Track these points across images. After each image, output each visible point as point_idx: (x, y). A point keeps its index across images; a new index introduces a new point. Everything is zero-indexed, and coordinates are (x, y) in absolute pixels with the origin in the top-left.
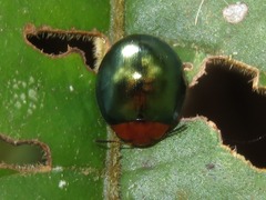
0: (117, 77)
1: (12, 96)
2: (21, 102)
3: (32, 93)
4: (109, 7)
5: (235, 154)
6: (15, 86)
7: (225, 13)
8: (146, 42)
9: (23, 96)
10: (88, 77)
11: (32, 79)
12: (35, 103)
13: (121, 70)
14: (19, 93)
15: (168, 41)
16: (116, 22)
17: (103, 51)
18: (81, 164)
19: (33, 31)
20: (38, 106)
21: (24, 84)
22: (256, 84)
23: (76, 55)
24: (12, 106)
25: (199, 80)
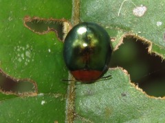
1: (16, 55)
2: (22, 58)
3: (28, 53)
4: (72, 6)
5: (137, 88)
6: (19, 50)
7: (134, 11)
9: (23, 55)
10: (58, 44)
11: (28, 46)
12: (29, 59)
13: (77, 41)
14: (20, 53)
15: (103, 25)
16: (75, 14)
17: (68, 29)
18: (54, 92)
19: (29, 19)
20: (31, 60)
21: (24, 49)
22: (150, 50)
23: (53, 32)
24: (17, 61)
25: (119, 47)
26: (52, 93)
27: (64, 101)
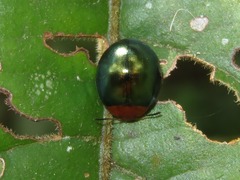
0: (111, 71)
1: (34, 86)
2: (41, 90)
3: (49, 83)
4: (108, 15)
5: (195, 129)
6: (37, 78)
7: (192, 24)
8: (133, 45)
9: (42, 86)
10: (90, 69)
11: (49, 73)
12: (50, 90)
13: (114, 66)
14: (39, 83)
15: (149, 42)
16: (113, 27)
17: (103, 47)
18: (84, 134)
19: (50, 36)
20: (53, 93)
21: (43, 77)
22: (212, 77)
23: (82, 53)
24: (34, 94)
25: (172, 72)
26: (81, 135)
27: (97, 146)
